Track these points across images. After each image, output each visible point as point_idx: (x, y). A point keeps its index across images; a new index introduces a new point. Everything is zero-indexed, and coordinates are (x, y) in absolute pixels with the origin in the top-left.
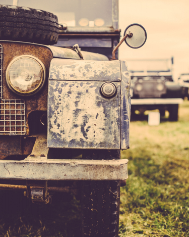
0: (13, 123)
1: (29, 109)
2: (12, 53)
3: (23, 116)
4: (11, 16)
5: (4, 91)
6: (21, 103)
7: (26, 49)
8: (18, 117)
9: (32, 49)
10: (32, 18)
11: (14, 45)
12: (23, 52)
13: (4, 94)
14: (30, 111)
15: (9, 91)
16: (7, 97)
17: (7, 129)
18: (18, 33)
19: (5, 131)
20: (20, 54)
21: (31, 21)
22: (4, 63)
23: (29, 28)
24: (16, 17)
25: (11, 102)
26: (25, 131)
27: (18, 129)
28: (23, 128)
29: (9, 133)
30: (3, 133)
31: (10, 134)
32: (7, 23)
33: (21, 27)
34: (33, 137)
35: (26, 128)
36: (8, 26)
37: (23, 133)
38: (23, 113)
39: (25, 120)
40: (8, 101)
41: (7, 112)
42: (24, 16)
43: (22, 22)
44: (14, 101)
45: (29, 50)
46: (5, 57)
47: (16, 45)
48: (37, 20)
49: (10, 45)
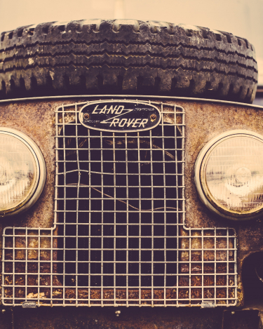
0: (209, 280)
1: (244, 248)
2: (206, 125)
3: (232, 265)
4: (192, 47)
5: (188, 208)
6: (228, 236)
7: (236, 117)
8: (221, 267)
9: (250, 118)
10: (230, 52)
11: (210, 108)
12: (230, 123)
13: (188, 215)
14: (246, 252)
15: (199, 210)
16: (196, 222)
17: (196, 292)
18: (203, 83)
19: (190, 299)
20: (223, 129)
21: (227, 58)
22: (188, 148)
23: (223, 72)
24: (202, 48)
25: (206, 232)
26: (236, 298)
27: (221, 292)
28: (231, 290)
29: (200, 302)
30: (187, 302)
31: (202, 306)
32: (184, 62)
33: (210, 71)
34: (252, 311)
35: (238, 290)
36: (186, 68)
37: (230, 301)
38: (231, 258)
39: (236, 273)
40: (199, 232)
41: (196, 256)
42: (215, 48)
43: (211, 60)
44: (211, 232)
45: (242, 118)
46: (189, 135)
47: (215, 109)
48: (236, 56)
49: (202, 109)
